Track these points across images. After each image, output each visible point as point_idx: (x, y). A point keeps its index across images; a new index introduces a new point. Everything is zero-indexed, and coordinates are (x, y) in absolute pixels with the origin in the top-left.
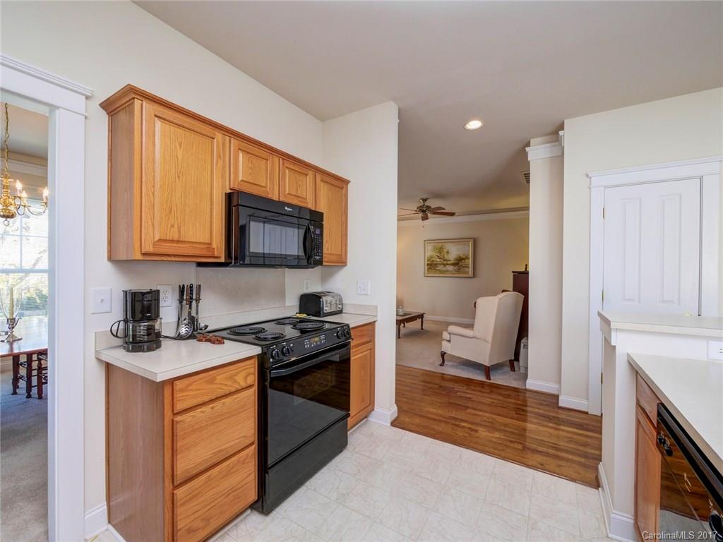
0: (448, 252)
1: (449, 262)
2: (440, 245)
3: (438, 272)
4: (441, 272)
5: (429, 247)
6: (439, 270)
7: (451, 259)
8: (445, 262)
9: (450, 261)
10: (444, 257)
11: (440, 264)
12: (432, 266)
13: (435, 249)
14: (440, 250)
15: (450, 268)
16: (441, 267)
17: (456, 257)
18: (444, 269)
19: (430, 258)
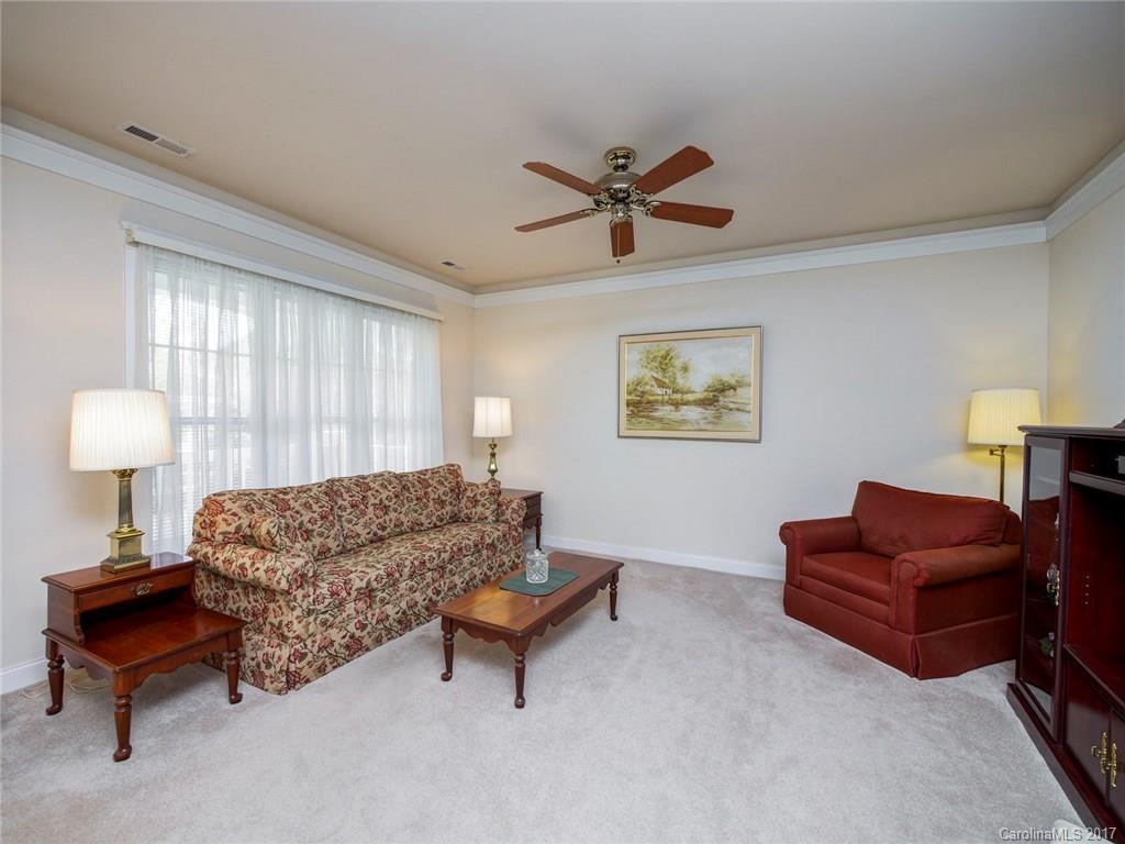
0: (685, 369)
1: (690, 397)
2: (664, 347)
3: (658, 425)
4: (666, 424)
5: (633, 357)
6: (660, 420)
7: (695, 387)
8: (678, 396)
9: (693, 392)
10: (674, 382)
11: (663, 403)
12: (639, 407)
13: (650, 358)
14: (664, 362)
15: (693, 413)
16: (665, 412)
17: (710, 382)
18: (675, 416)
19: (636, 387)
